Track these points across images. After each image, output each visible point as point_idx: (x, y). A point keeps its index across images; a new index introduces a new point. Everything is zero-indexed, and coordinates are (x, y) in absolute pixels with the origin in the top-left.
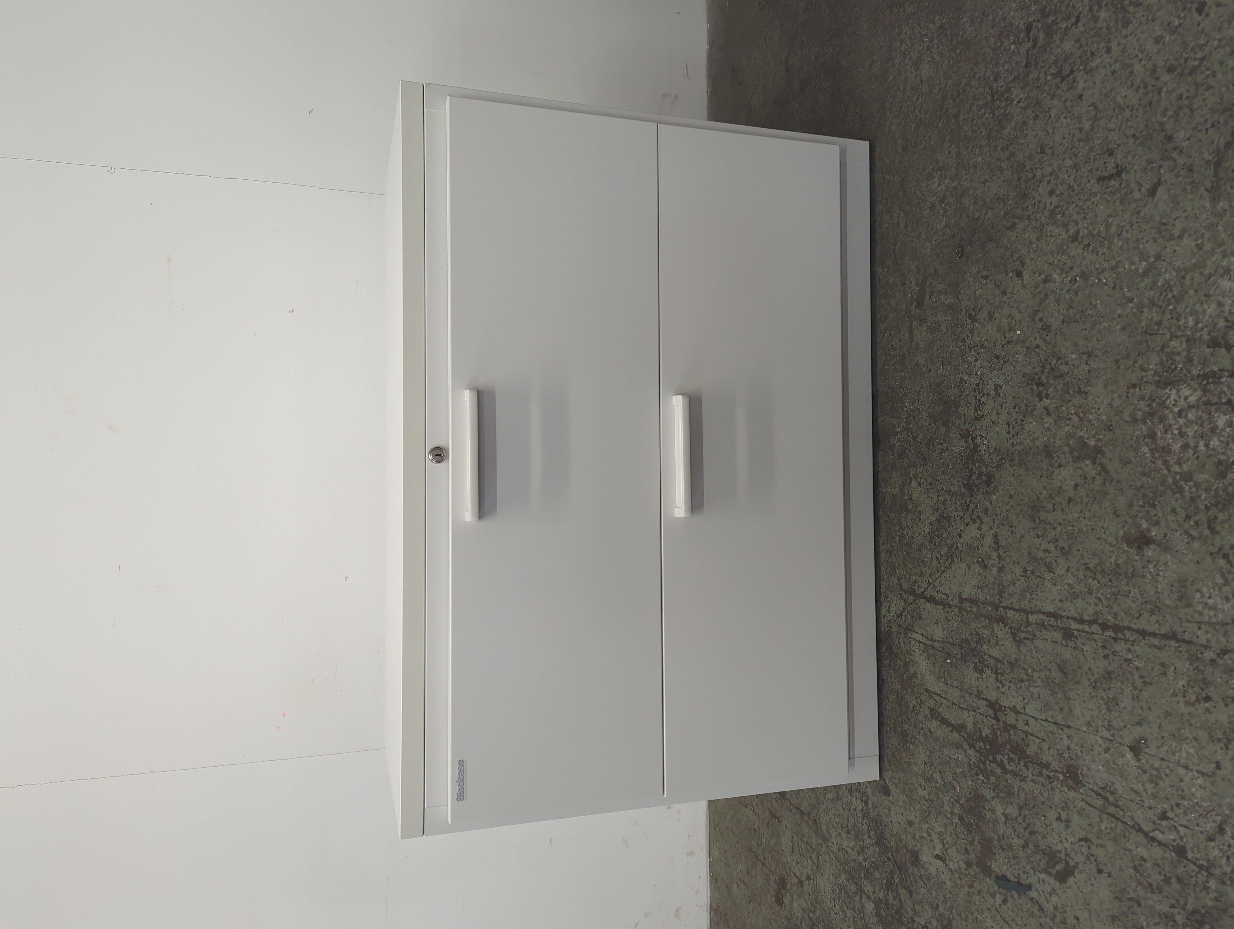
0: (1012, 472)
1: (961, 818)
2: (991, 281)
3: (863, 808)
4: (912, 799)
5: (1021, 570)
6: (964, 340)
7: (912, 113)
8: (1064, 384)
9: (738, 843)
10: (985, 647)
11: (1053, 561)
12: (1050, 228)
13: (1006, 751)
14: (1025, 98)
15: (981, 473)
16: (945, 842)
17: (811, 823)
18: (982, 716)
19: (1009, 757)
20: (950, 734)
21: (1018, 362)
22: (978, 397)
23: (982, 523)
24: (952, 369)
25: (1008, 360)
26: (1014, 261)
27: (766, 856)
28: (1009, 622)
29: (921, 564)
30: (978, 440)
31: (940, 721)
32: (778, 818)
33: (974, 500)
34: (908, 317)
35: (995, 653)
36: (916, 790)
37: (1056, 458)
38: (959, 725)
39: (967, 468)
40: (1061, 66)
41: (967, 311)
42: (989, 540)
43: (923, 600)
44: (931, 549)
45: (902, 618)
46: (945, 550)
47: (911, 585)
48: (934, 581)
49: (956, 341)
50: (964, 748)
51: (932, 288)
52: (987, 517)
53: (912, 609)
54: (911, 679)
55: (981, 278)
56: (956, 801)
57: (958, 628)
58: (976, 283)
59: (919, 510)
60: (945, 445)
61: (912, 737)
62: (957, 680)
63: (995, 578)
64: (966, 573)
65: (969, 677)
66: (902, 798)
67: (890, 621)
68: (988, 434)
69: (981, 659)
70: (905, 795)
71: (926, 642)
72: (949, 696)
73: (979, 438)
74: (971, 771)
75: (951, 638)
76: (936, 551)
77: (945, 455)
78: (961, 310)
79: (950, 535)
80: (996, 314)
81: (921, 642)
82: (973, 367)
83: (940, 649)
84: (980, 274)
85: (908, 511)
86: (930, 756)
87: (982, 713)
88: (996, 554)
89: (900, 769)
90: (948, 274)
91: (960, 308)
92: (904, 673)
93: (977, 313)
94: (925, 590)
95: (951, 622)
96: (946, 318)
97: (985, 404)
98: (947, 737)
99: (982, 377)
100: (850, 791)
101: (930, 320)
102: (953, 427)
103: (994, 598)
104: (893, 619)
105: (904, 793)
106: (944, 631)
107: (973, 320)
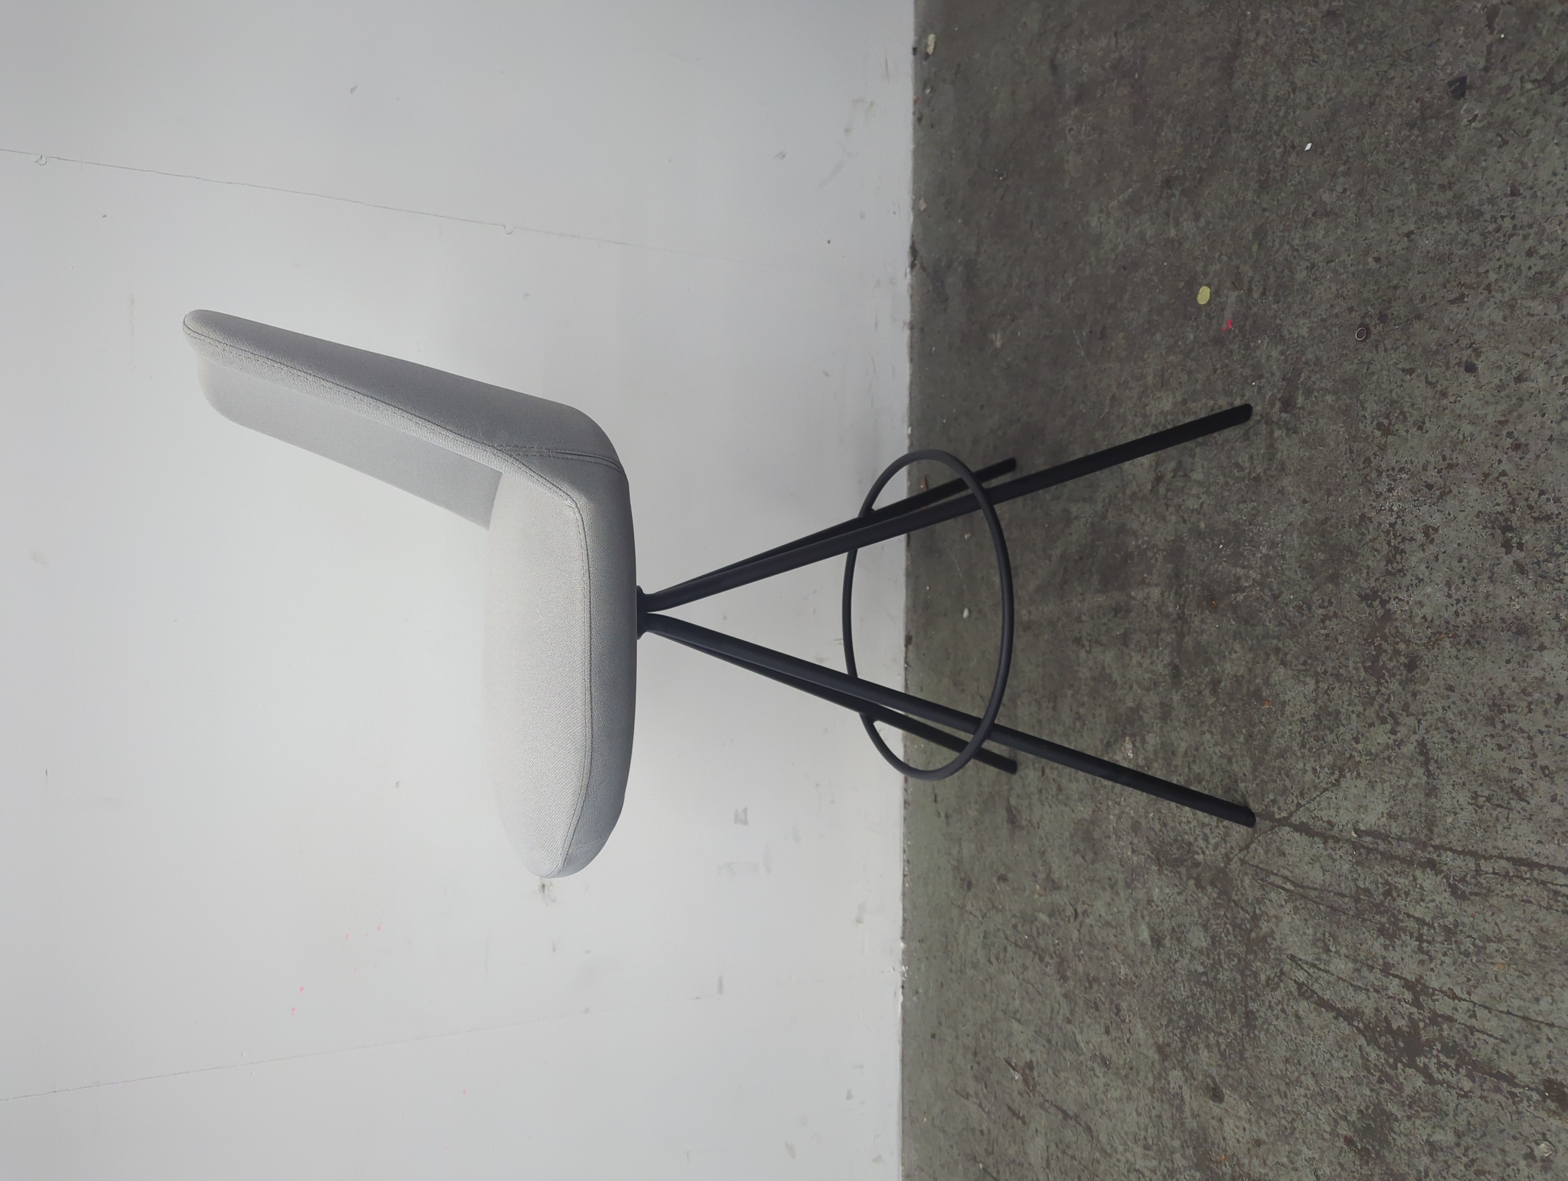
0: (1454, 652)
1: (1349, 1141)
2: (1418, 376)
3: (1173, 1115)
4: (1262, 1109)
5: (1469, 795)
6: (1367, 461)
7: (1277, 134)
8: (1552, 530)
9: (952, 1147)
10: (1400, 902)
11: (1526, 785)
12: (1530, 303)
13: (1435, 1052)
14: (1484, 116)
15: (1397, 653)
16: (1319, 1173)
17: (1080, 1129)
18: (1392, 1000)
19: (1439, 1062)
20: (1335, 1022)
21: (1467, 495)
22: (1393, 542)
24: (1347, 500)
25: (1450, 491)
26: (1462, 349)
27: (1001, 1170)
28: (1445, 868)
29: (1284, 777)
30: (1393, 605)
31: (1315, 1003)
32: (1023, 1119)
33: (1383, 690)
34: (1267, 423)
35: (1419, 912)
36: (1270, 1096)
37: (1537, 637)
38: (1349, 1011)
39: (1373, 643)
40: (1552, 69)
41: (1373, 418)
42: (1409, 748)
43: (1287, 829)
44: (1303, 757)
45: (1248, 852)
46: (1329, 759)
47: (1266, 806)
48: (1308, 803)
49: (1353, 461)
50: (1359, 1043)
51: (1310, 383)
52: (1407, 716)
53: (1268, 841)
54: (1264, 939)
55: (1401, 372)
56: (1341, 1116)
57: (1351, 872)
58: (1392, 379)
59: (1282, 699)
60: (1332, 609)
61: (1264, 1023)
62: (1347, 946)
63: (1420, 805)
64: (1368, 795)
65: (1370, 943)
66: (1244, 1106)
67: (1226, 855)
68: (1410, 596)
69: (1392, 919)
70: (1250, 1103)
71: (1292, 888)
72: (1332, 968)
73: (1394, 603)
74: (1370, 1076)
75: (1339, 885)
76: (1312, 759)
77: (1331, 624)
78: (1364, 416)
79: (1338, 738)
80: (1427, 425)
81: (1283, 889)
82: (1385, 499)
83: (1318, 900)
84: (1400, 366)
85: (1261, 700)
86: (1297, 1051)
87: (1391, 995)
88: (1422, 770)
89: (1242, 1065)
90: (1341, 364)
91: (1361, 413)
92: (1251, 931)
93: (1393, 422)
94: (1291, 814)
95: (1337, 863)
96: (1335, 428)
97: (1406, 553)
98: (1327, 1026)
99: (1401, 514)
100: (1152, 1090)
101: (1305, 430)
102: (1346, 585)
103: (1417, 833)
104: (1232, 853)
105: (1248, 1100)
106: (1324, 874)
107: (1386, 431)
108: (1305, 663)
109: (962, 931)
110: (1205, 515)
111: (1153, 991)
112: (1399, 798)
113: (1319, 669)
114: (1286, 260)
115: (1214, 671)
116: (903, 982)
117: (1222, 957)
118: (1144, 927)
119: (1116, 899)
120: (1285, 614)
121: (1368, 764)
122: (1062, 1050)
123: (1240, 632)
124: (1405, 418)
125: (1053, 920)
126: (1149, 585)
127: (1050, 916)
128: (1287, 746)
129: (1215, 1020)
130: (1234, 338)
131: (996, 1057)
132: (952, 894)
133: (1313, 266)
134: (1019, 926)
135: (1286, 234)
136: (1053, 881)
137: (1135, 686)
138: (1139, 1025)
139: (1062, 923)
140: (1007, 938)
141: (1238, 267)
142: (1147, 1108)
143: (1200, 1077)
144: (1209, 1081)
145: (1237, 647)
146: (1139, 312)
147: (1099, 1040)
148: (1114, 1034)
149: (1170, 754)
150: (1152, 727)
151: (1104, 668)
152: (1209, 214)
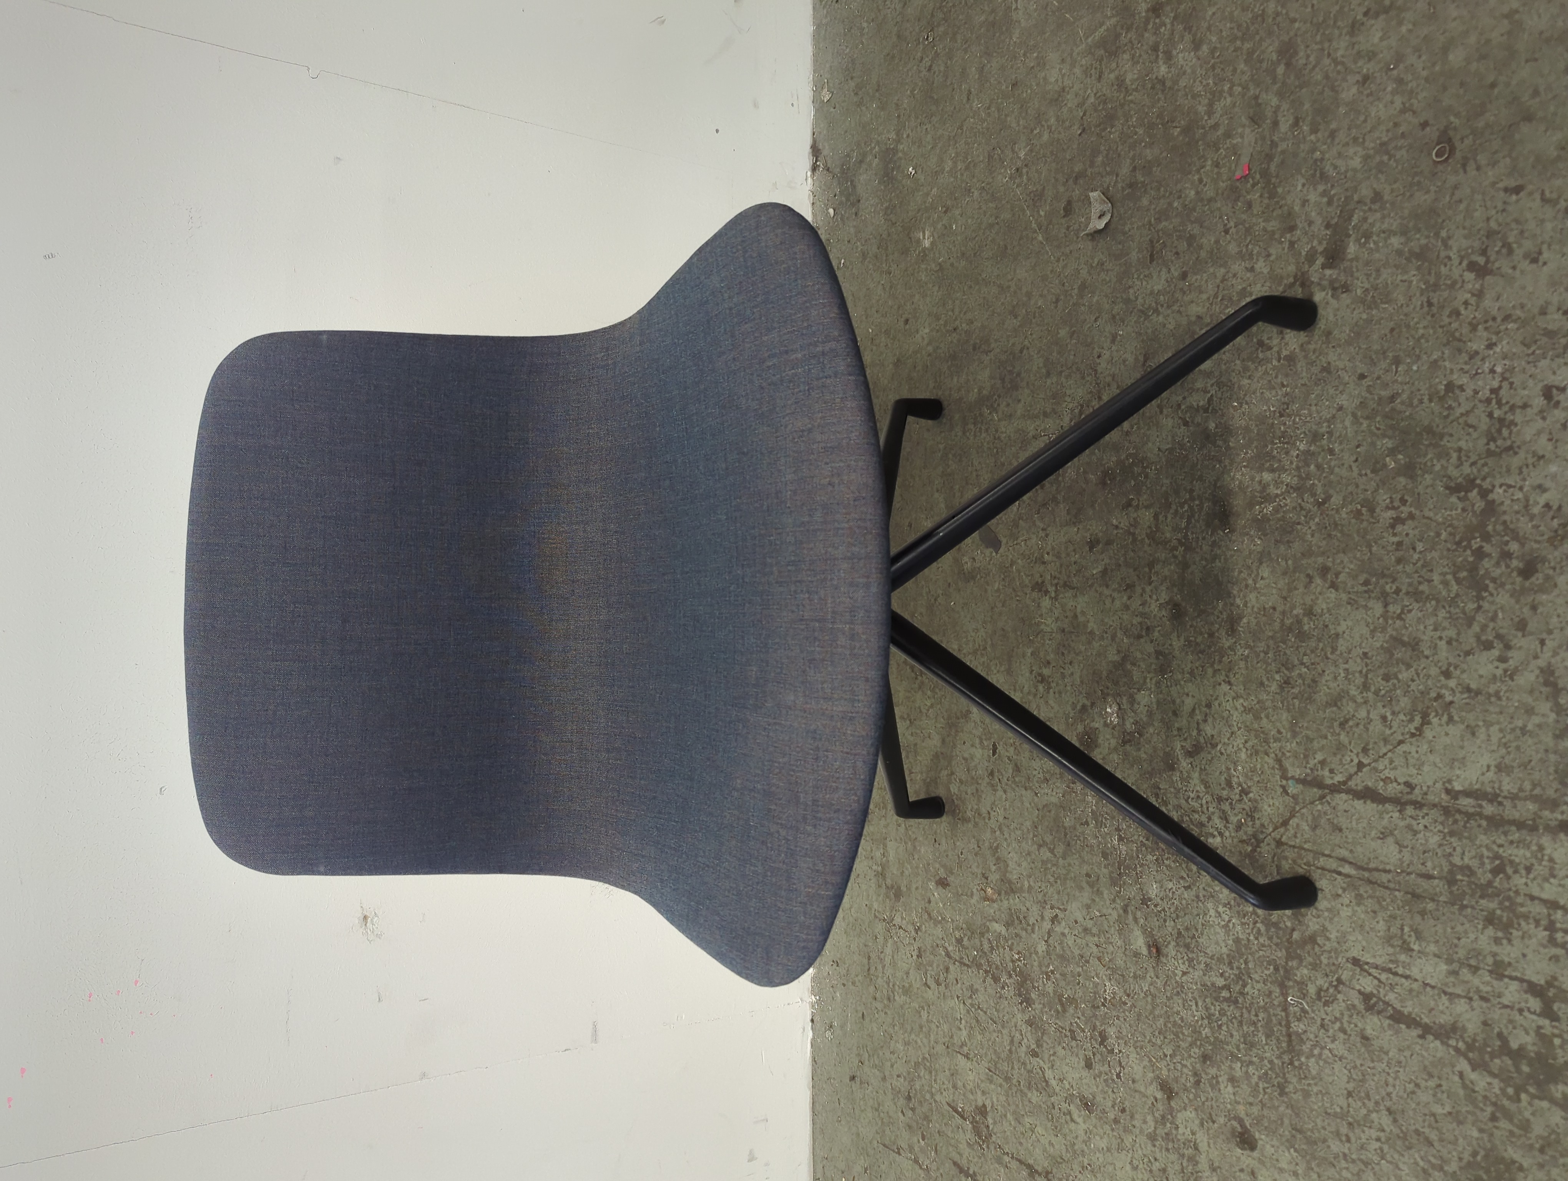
4: (1314, 1157)
6: (1455, 313)
10: (1519, 881)
15: (1506, 555)
18: (1508, 1011)
20: (1420, 1041)
22: (1497, 413)
23: (1508, 647)
24: (1425, 367)
29: (1337, 730)
30: (1498, 494)
31: (1391, 1017)
32: (973, 1177)
33: (1486, 605)
35: (1549, 892)
36: (1324, 1141)
38: (1441, 1026)
39: (1469, 546)
41: (1462, 258)
42: (1529, 678)
43: (1344, 796)
44: (1366, 702)
45: (1287, 830)
46: (1405, 702)
47: (1311, 769)
48: (1375, 761)
49: (1433, 316)
50: (1458, 1068)
51: (1365, 226)
52: (1523, 636)
53: (1316, 814)
54: (1312, 939)
55: (1502, 194)
56: (1433, 1166)
57: (1440, 845)
58: (1489, 204)
59: (1333, 632)
60: (1405, 510)
61: (1314, 1046)
62: (1437, 942)
63: (1546, 751)
64: (1466, 744)
65: (1472, 936)
66: (1287, 1154)
67: (1254, 836)
68: (1524, 480)
69: (1507, 904)
70: (1296, 1150)
71: (1353, 872)
72: (1415, 972)
73: (1501, 491)
74: (1478, 1113)
75: (1423, 864)
76: (1380, 705)
77: (1407, 528)
78: (1449, 258)
79: (1418, 675)
80: (1546, 255)
81: (1340, 873)
82: (1483, 359)
83: (1392, 885)
84: (1501, 185)
85: (1302, 636)
86: (1363, 1081)
87: (1506, 1003)
88: (1549, 705)
89: (1283, 1102)
90: (1411, 196)
91: (1443, 254)
92: (1293, 930)
93: (1492, 259)
94: (1350, 777)
95: (1421, 836)
96: (1405, 277)
97: (1516, 425)
98: (1409, 1047)
99: (1507, 375)
100: (1152, 1138)
101: (1360, 285)
102: (1426, 476)
103: (1544, 789)
104: (1262, 832)
105: (1293, 1146)
106: (1400, 852)
107: (1481, 271)
108: (1366, 583)
109: (888, 950)
110: (1215, 411)
111: (1151, 1013)
112: (1514, 744)
113: (1388, 588)
114: (1327, 77)
115: (1232, 605)
116: (813, 1014)
117: (1251, 965)
118: (1137, 933)
119: (1097, 900)
120: (1336, 525)
121: (1467, 704)
122: (1026, 1091)
123: (1269, 553)
124: (1510, 252)
125: (1011, 929)
126: (1137, 507)
127: (1008, 925)
128: (1343, 691)
129: (1242, 1046)
130: (1253, 186)
131: (935, 1101)
132: (875, 906)
133: (1366, 79)
134: (965, 939)
135: (1326, 45)
136: (1010, 882)
137: (1119, 634)
138: (1133, 1056)
139: (1024, 934)
140: (948, 955)
141: (1256, 98)
142: (1146, 1160)
143: (1222, 1120)
144: (1235, 1124)
145: (1265, 572)
146: (1117, 175)
147: (1078, 1076)
148: (1098, 1067)
149: (1170, 714)
150: (1145, 682)
151: (1075, 616)
152: (1214, 39)
